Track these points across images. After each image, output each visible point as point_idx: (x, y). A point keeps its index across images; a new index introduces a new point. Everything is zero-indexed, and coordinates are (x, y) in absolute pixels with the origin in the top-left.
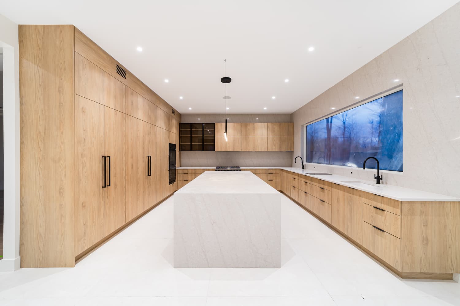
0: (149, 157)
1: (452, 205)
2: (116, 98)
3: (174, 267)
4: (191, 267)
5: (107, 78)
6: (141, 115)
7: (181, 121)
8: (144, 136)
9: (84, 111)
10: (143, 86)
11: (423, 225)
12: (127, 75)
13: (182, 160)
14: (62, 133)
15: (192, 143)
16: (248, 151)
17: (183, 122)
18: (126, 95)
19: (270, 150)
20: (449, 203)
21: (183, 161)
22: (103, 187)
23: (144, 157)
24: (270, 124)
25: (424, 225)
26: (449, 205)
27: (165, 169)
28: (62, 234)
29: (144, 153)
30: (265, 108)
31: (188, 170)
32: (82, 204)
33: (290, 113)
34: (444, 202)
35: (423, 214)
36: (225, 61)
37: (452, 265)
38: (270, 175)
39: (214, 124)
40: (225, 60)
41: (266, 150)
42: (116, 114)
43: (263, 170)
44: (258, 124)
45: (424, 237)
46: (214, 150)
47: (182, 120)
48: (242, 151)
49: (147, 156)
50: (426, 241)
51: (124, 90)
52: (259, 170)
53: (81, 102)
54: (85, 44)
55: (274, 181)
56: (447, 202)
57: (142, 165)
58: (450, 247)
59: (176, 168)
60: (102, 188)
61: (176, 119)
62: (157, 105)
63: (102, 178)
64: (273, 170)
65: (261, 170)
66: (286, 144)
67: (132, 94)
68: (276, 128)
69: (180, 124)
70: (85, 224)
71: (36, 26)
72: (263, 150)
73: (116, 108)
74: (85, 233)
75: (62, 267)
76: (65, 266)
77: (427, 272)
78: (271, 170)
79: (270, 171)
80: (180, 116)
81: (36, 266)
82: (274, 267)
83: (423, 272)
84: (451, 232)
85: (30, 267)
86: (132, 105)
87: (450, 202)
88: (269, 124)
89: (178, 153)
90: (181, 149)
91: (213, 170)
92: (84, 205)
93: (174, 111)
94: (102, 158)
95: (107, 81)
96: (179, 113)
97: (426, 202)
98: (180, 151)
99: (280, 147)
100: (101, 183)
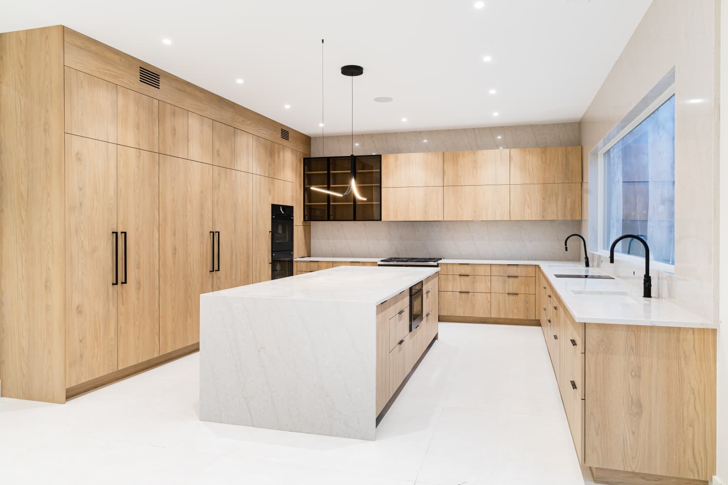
0: (215, 235)
1: (697, 336)
2: (138, 128)
3: (201, 420)
4: (224, 423)
5: (120, 96)
6: (195, 151)
7: (310, 152)
8: (202, 192)
9: (79, 159)
10: (198, 93)
11: (631, 376)
12: (161, 80)
13: (312, 241)
14: (48, 195)
15: (331, 203)
16: (459, 219)
17: (315, 154)
18: (161, 119)
19: (516, 217)
20: (691, 332)
21: (315, 244)
22: (113, 284)
23: (202, 235)
24: (515, 152)
25: (633, 374)
26: (690, 336)
27: (258, 261)
28: (49, 352)
29: (202, 225)
30: (496, 114)
31: (320, 264)
32: (78, 307)
33: (578, 121)
34: (680, 328)
35: (631, 351)
36: (323, 42)
37: (696, 463)
38: (511, 280)
39: (380, 156)
40: (323, 40)
41: (506, 218)
42: (139, 157)
43: (493, 268)
44: (485, 152)
45: (632, 399)
46: (381, 220)
47: (312, 150)
48: (445, 220)
49: (211, 232)
50: (637, 407)
51: (156, 110)
52: (482, 268)
53: (76, 145)
54: (81, 48)
55: (521, 297)
56: (686, 328)
57: (199, 250)
58: (691, 425)
59: (295, 260)
60: (111, 285)
61: (293, 150)
62: (236, 125)
63: (113, 268)
64: (519, 269)
65: (488, 268)
66: (560, 201)
67: (174, 114)
68: (534, 160)
69: (305, 159)
70: (81, 341)
71: (17, 32)
72: (498, 219)
73: (139, 144)
74: (81, 356)
75: (49, 401)
76: (53, 401)
77: (637, 471)
78: (515, 268)
79: (513, 271)
80: (307, 140)
81: (18, 397)
82: (362, 438)
83: (630, 470)
84: (693, 394)
85: (12, 397)
86: (174, 134)
87: (693, 329)
88: (513, 151)
89: (301, 224)
90: (311, 215)
91: (374, 264)
92: (79, 309)
93: (285, 133)
94: (113, 235)
95: (121, 101)
96: (305, 135)
97: (638, 328)
98: (304, 220)
99: (544, 210)
100: (111, 278)
